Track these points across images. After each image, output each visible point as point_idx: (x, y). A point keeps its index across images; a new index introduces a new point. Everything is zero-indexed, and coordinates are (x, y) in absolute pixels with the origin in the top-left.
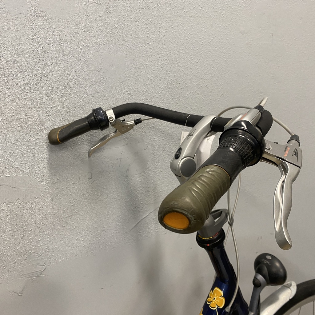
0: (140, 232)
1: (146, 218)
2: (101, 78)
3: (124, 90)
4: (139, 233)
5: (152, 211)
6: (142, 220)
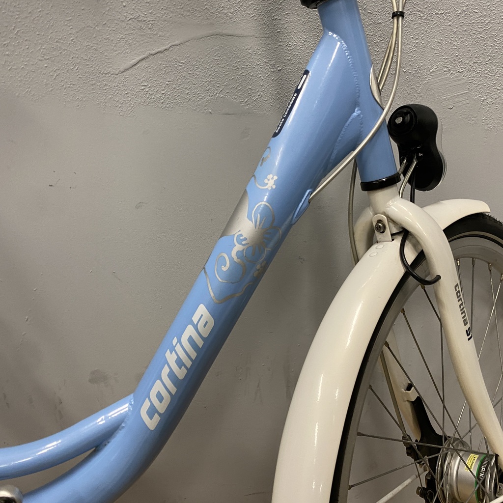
0: (146, 84)
1: (162, 55)
4: (143, 88)
5: (176, 43)
6: (152, 57)
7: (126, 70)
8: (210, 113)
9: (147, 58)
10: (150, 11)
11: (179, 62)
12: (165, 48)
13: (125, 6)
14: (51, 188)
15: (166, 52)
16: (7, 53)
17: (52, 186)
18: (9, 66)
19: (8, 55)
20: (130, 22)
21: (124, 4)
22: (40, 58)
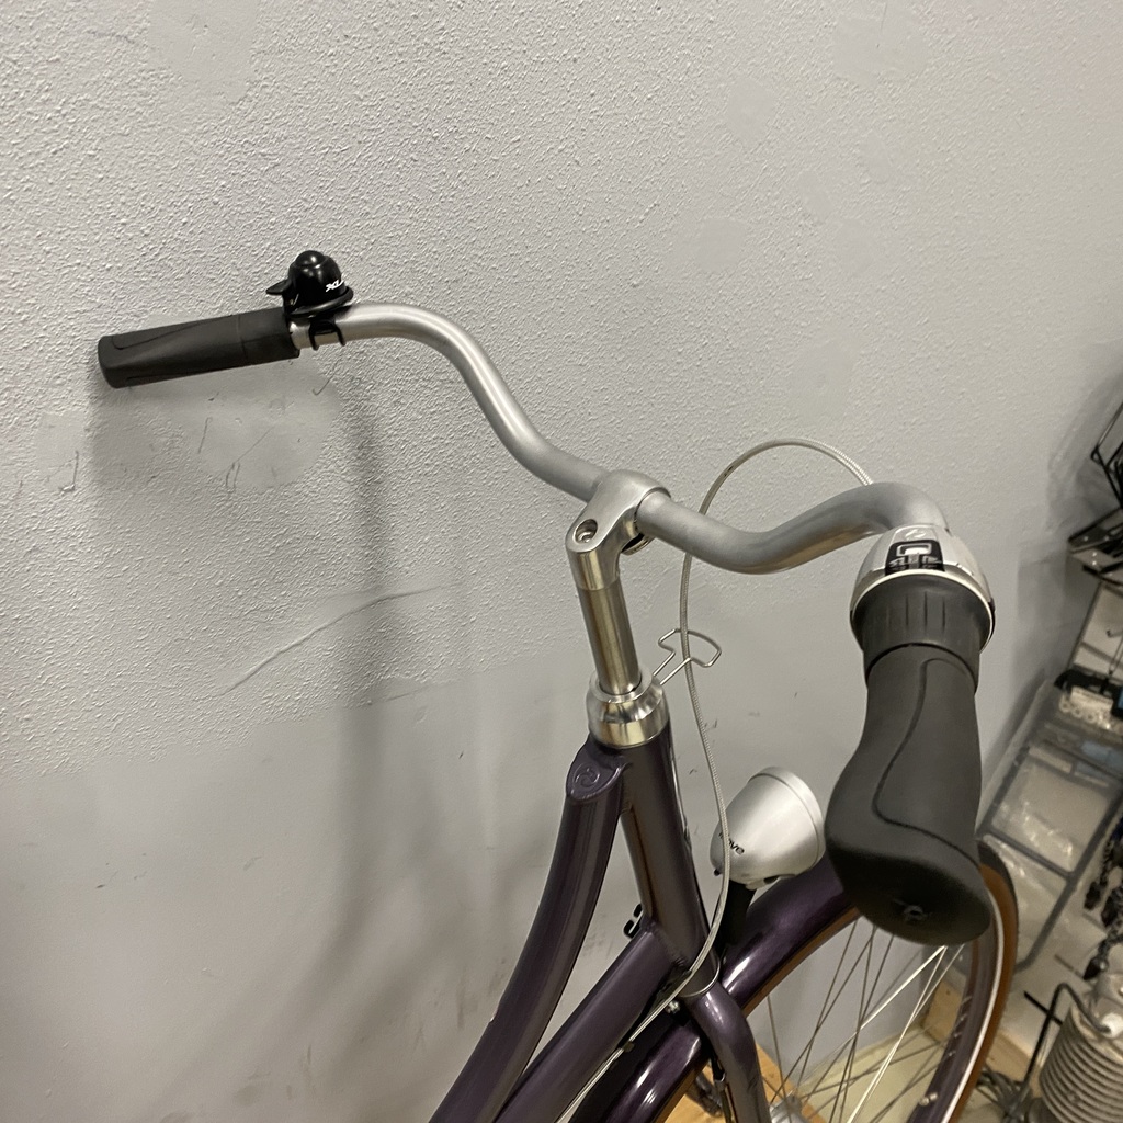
0: (269, 695)
1: (297, 649)
2: (142, 71)
3: (245, 136)
4: (265, 701)
5: (322, 625)
6: (282, 655)
7: (237, 685)
8: (370, 704)
9: (274, 658)
10: (283, 593)
11: (326, 650)
12: (304, 637)
13: (240, 597)
14: (100, 889)
15: (306, 644)
16: (26, 716)
17: (101, 886)
18: (29, 735)
19: (27, 719)
20: (249, 616)
21: (240, 594)
22: (87, 708)
